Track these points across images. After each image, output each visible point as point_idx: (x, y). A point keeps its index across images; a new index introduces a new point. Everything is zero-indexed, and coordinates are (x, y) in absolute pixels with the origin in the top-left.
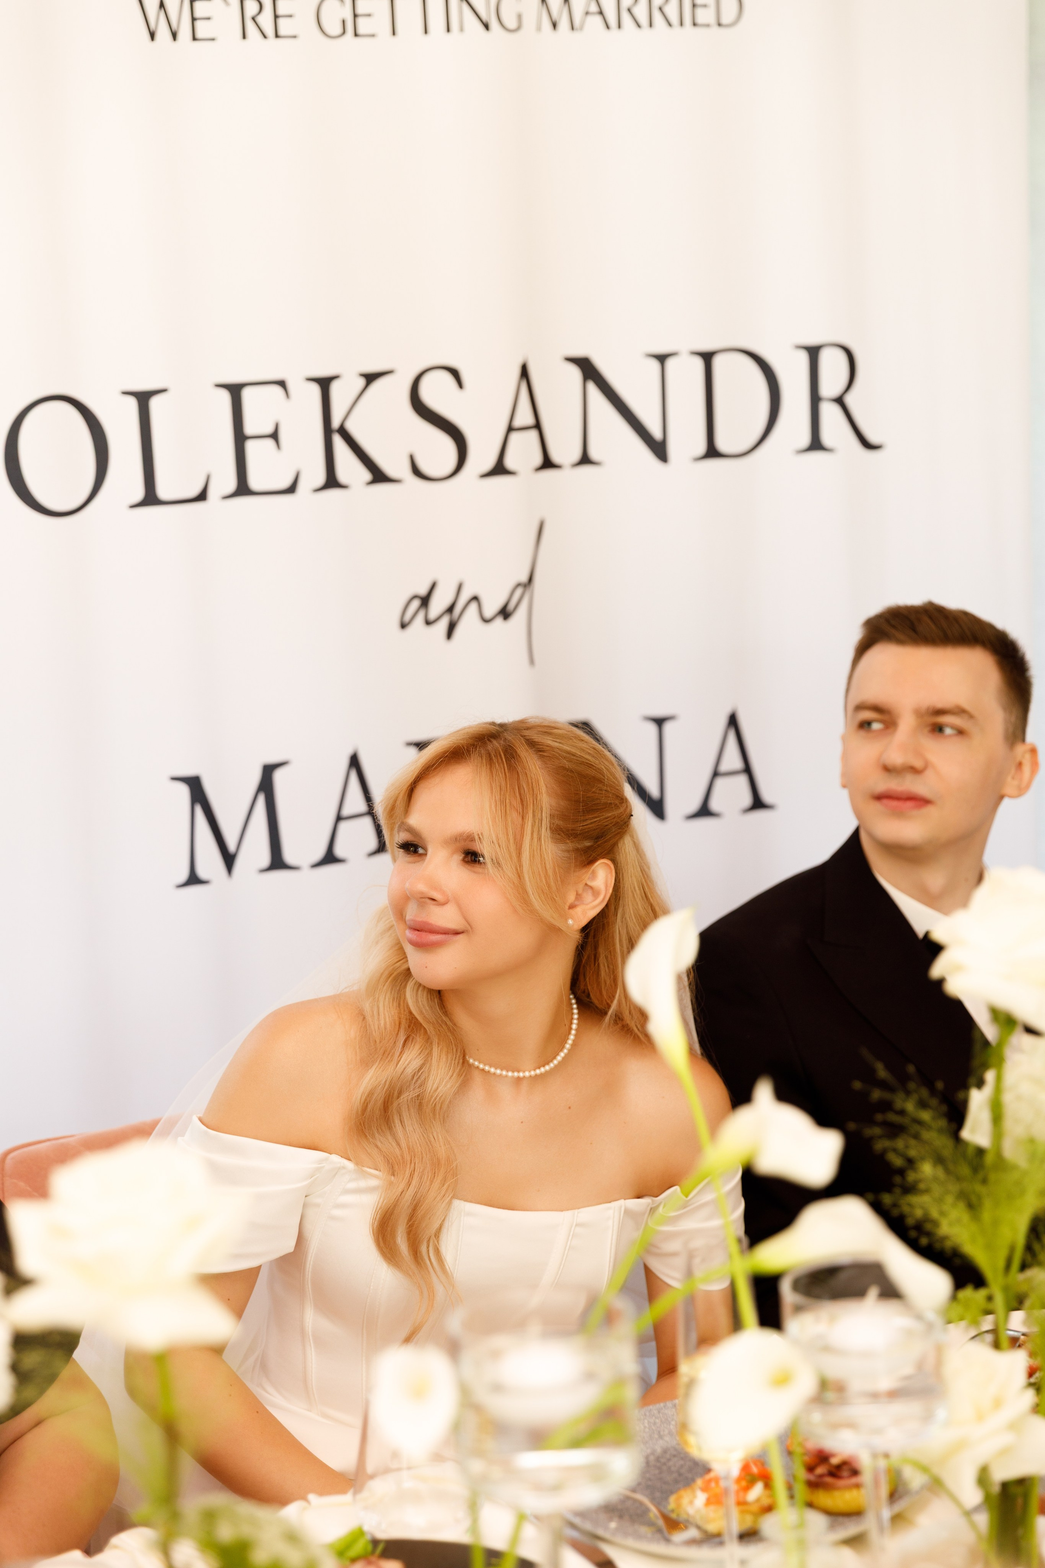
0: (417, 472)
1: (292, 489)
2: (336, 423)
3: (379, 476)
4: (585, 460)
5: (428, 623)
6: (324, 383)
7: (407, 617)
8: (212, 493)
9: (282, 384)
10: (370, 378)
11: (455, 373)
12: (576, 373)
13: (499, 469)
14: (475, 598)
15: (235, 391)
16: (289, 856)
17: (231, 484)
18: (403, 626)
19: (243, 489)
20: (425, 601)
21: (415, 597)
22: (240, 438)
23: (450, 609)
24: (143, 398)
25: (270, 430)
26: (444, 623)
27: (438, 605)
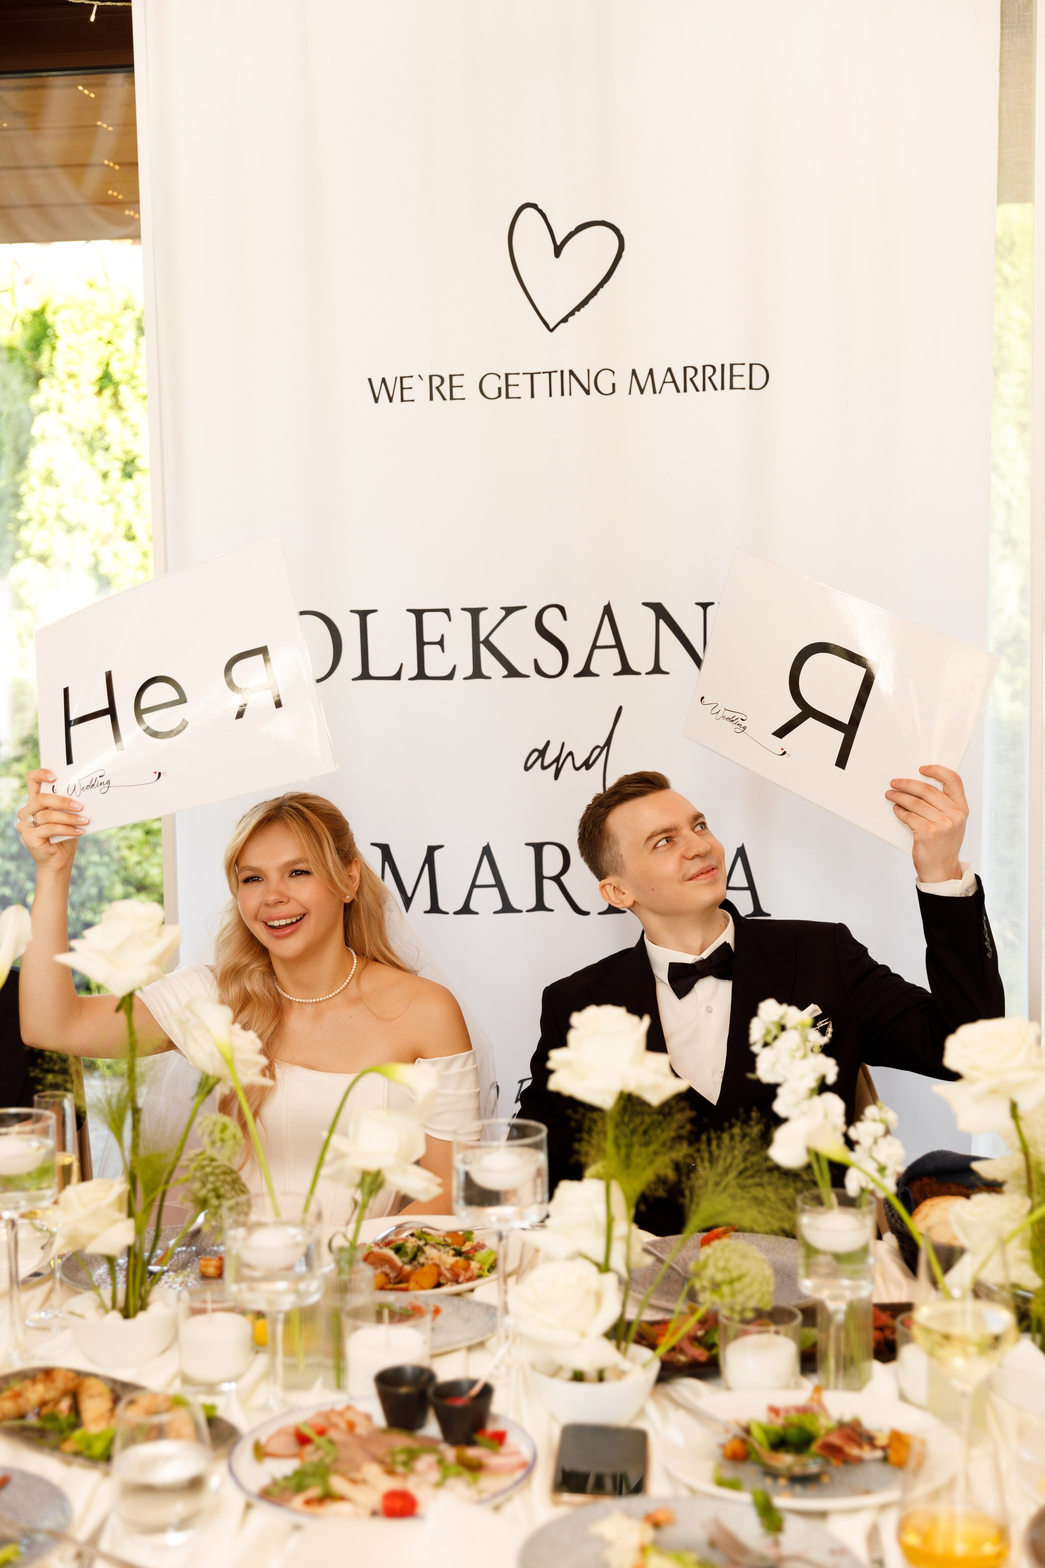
0: (539, 671)
1: (450, 677)
2: (482, 637)
3: (513, 672)
4: (657, 670)
5: (544, 768)
6: (475, 613)
7: (529, 764)
8: (405, 675)
9: (446, 611)
10: (509, 611)
11: (562, 609)
12: (651, 614)
13: (586, 672)
14: (571, 754)
15: (419, 614)
16: (442, 906)
17: (414, 672)
18: (527, 769)
19: (421, 675)
20: (542, 753)
21: (535, 750)
22: (421, 643)
23: (557, 760)
24: (363, 615)
25: (438, 639)
26: (553, 768)
27: (549, 757)
